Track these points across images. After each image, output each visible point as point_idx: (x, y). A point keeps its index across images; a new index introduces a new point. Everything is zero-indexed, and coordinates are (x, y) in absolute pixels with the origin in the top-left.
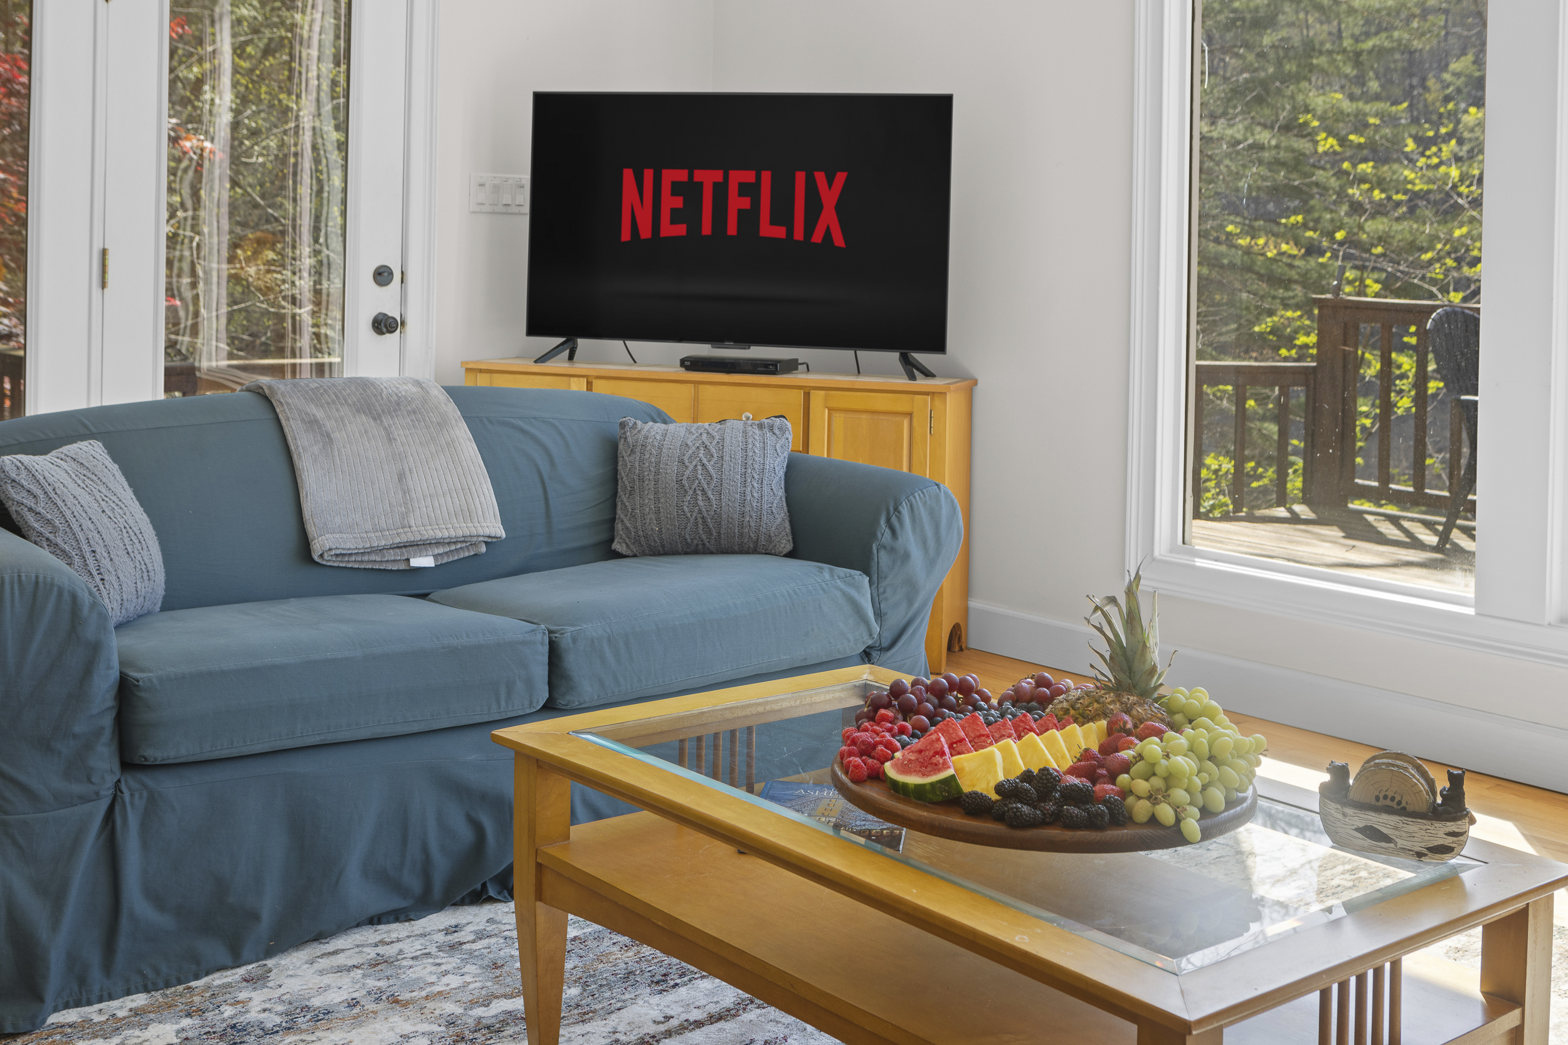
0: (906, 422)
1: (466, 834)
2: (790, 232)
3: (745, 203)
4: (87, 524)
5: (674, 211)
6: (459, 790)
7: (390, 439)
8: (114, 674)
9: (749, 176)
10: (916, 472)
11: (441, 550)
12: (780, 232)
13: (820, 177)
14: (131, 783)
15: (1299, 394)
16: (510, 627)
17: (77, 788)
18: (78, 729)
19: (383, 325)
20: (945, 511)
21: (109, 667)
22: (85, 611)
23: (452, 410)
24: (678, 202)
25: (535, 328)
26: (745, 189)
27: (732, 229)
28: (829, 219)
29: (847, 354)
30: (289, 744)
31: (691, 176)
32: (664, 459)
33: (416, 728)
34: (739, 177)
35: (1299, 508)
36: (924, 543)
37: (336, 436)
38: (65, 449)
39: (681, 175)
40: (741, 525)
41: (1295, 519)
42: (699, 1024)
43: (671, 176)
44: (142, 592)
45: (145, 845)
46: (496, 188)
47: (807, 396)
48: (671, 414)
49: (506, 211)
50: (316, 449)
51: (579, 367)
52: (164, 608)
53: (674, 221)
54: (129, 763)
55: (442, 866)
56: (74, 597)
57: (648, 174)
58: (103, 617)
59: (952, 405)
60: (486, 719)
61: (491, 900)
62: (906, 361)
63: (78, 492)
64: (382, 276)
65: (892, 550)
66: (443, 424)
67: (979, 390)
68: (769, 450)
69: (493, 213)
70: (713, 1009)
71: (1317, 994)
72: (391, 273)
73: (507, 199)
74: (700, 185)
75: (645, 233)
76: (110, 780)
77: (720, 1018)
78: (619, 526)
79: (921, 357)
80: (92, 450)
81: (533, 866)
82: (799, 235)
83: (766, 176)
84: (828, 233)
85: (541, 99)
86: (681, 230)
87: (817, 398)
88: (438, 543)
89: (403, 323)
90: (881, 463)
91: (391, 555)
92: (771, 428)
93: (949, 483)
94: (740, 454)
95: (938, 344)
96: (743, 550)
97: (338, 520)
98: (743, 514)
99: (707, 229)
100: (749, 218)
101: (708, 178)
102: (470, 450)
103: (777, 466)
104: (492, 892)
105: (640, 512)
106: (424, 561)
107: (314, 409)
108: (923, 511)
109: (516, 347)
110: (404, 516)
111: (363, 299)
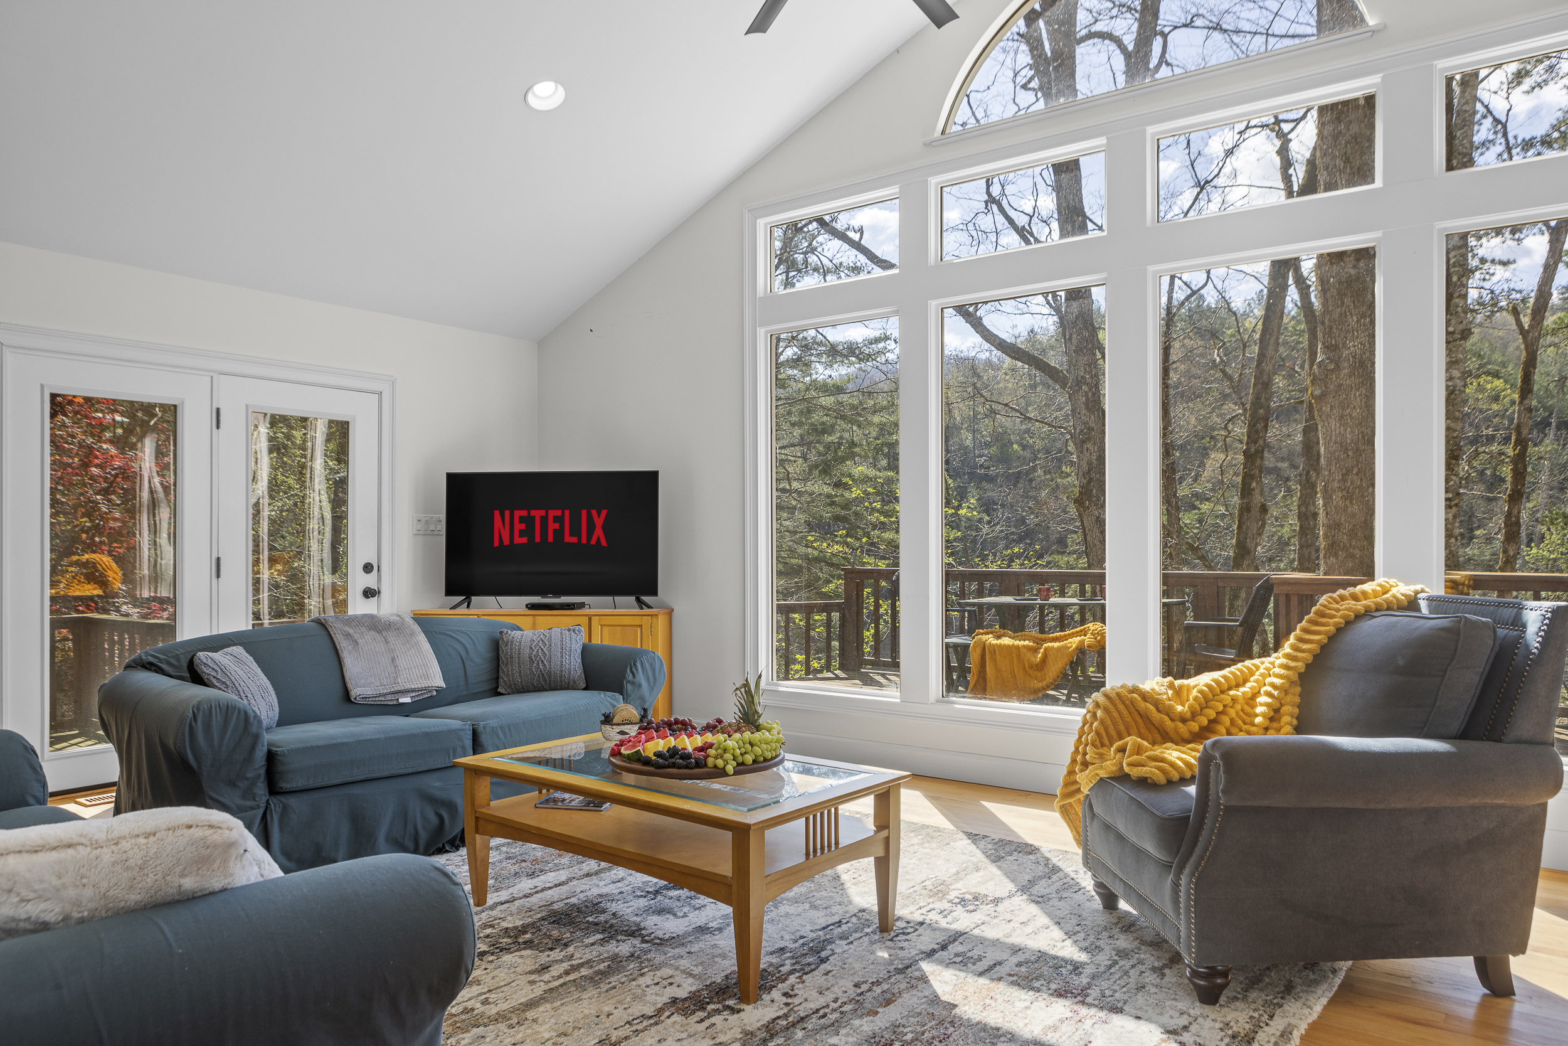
0: (639, 629)
1: (435, 820)
2: (580, 539)
3: (557, 526)
4: (242, 683)
5: (520, 531)
6: (432, 800)
7: (387, 642)
8: (265, 749)
9: (558, 513)
10: (644, 648)
11: (414, 694)
12: (574, 540)
13: (594, 513)
14: (274, 800)
15: (835, 616)
16: (456, 724)
17: (249, 803)
18: (248, 775)
19: (369, 593)
20: (657, 665)
21: (263, 746)
22: (252, 720)
23: (416, 628)
24: (523, 526)
25: (450, 591)
26: (556, 519)
27: (551, 539)
28: (599, 532)
29: (608, 599)
30: (350, 779)
31: (529, 513)
32: (522, 647)
33: (410, 771)
34: (553, 513)
35: (837, 672)
36: (648, 680)
37: (360, 641)
38: (225, 650)
39: (524, 513)
40: (561, 677)
41: (837, 678)
42: (550, 888)
43: (518, 514)
44: (270, 716)
45: (281, 830)
46: (427, 522)
47: (590, 619)
48: (522, 627)
49: (433, 533)
50: (350, 648)
51: (472, 611)
52: (277, 726)
53: (520, 536)
54: (274, 790)
55: (423, 837)
56: (246, 713)
57: (507, 513)
58: (260, 722)
59: (661, 621)
60: (444, 766)
61: (447, 852)
62: (638, 600)
63: (236, 669)
64: (368, 568)
65: (633, 683)
66: (412, 634)
67: (674, 614)
68: (573, 641)
69: (425, 535)
70: (557, 882)
71: (804, 819)
72: (372, 567)
73: (432, 527)
74: (534, 517)
75: (506, 542)
76: (264, 799)
77: (560, 885)
78: (501, 680)
79: (644, 598)
80: (239, 650)
81: (474, 818)
82: (584, 541)
83: (567, 513)
84: (598, 539)
85: (450, 476)
86: (524, 540)
87: (595, 620)
88: (413, 691)
89: (379, 592)
90: (628, 645)
91: (389, 697)
92: (574, 631)
93: (660, 652)
94: (559, 643)
95: (654, 592)
96: (562, 689)
97: (363, 681)
98: (562, 671)
99: (538, 539)
100: (559, 533)
101: (538, 514)
102: (426, 646)
103: (577, 648)
104: (447, 848)
105: (511, 673)
106: (406, 700)
107: (347, 629)
108: (648, 666)
109: (436, 603)
110: (395, 678)
111: (358, 580)
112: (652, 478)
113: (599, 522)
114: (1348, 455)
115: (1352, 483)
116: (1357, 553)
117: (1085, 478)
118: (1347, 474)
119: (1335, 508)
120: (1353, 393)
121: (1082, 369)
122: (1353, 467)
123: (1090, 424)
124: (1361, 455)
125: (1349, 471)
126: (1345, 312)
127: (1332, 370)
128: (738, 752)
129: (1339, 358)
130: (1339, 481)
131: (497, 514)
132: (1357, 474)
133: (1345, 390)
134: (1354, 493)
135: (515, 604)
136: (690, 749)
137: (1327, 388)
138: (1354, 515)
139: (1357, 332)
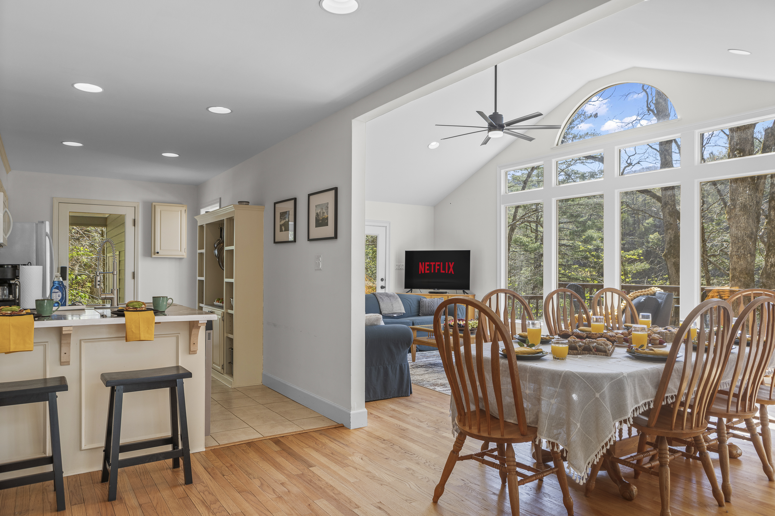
3: (438, 267)
7: (390, 300)
9: (439, 263)
12: (444, 272)
13: (450, 263)
16: (409, 321)
19: (382, 287)
23: (398, 297)
24: (428, 268)
25: (406, 288)
26: (438, 265)
27: (436, 271)
28: (451, 269)
29: (455, 291)
31: (430, 263)
32: (427, 303)
34: (437, 263)
36: (461, 313)
37: (383, 299)
39: (428, 263)
43: (426, 263)
46: (399, 266)
49: (401, 269)
50: (382, 302)
51: (413, 294)
53: (427, 270)
57: (423, 263)
62: (464, 292)
64: (382, 280)
66: (397, 299)
67: (476, 296)
69: (399, 270)
73: (401, 267)
74: (431, 265)
75: (423, 272)
78: (420, 312)
79: (466, 290)
82: (447, 272)
83: (442, 263)
84: (451, 272)
85: (406, 252)
86: (429, 272)
87: (449, 297)
88: (397, 313)
89: (387, 287)
91: (391, 314)
92: (441, 299)
94: (436, 302)
95: (468, 288)
97: (384, 308)
99: (432, 271)
100: (439, 270)
101: (433, 264)
102: (400, 302)
105: (423, 310)
106: (395, 315)
107: (381, 296)
108: (461, 309)
109: (403, 291)
110: (393, 310)
111: (379, 283)
112: (468, 252)
113: (451, 266)
114: (739, 242)
115: (741, 252)
116: (743, 280)
117: (668, 245)
118: (738, 249)
119: (734, 262)
120: (741, 217)
121: (667, 198)
122: (741, 246)
123: (671, 222)
124: (744, 242)
125: (739, 248)
126: (738, 186)
127: (733, 209)
128: (472, 325)
129: (735, 204)
130: (735, 252)
131: (420, 263)
132: (743, 249)
133: (738, 216)
134: (742, 256)
135: (425, 292)
136: (462, 324)
137: (731, 215)
138: (741, 265)
139: (743, 194)
